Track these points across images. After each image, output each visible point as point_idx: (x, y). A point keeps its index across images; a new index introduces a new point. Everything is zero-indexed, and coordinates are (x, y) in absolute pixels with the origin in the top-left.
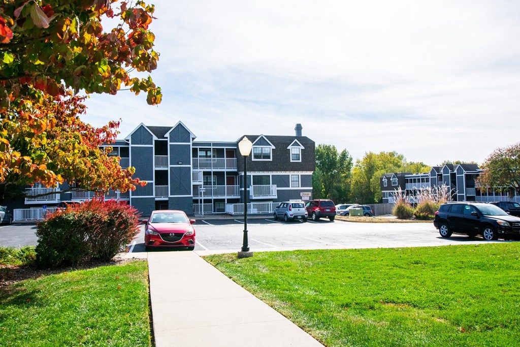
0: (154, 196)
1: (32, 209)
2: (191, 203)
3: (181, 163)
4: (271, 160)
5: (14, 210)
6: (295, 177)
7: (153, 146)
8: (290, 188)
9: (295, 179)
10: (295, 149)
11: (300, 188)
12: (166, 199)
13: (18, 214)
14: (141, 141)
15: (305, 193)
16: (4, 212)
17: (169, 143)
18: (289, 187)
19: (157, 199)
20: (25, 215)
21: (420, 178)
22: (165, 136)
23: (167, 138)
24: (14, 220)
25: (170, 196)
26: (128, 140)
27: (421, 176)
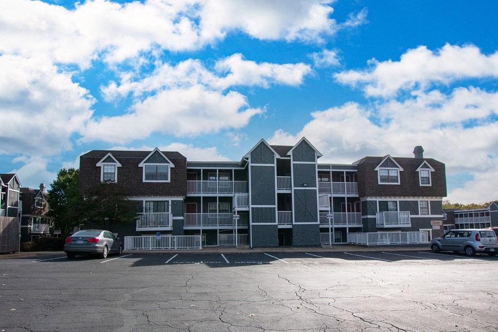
0: (277, 223)
1: (143, 236)
2: (318, 232)
3: (306, 185)
4: (399, 183)
5: (125, 237)
6: (424, 203)
7: (275, 165)
8: (420, 216)
9: (424, 206)
10: (425, 172)
11: (430, 216)
12: (290, 227)
13: (129, 242)
14: (261, 159)
15: (436, 221)
16: (112, 240)
17: (292, 163)
18: (418, 214)
19: (280, 227)
20: (137, 243)
21: (473, 213)
22: (288, 154)
23: (289, 156)
24: (125, 250)
25: (294, 223)
26: (247, 159)
27: (474, 211)
